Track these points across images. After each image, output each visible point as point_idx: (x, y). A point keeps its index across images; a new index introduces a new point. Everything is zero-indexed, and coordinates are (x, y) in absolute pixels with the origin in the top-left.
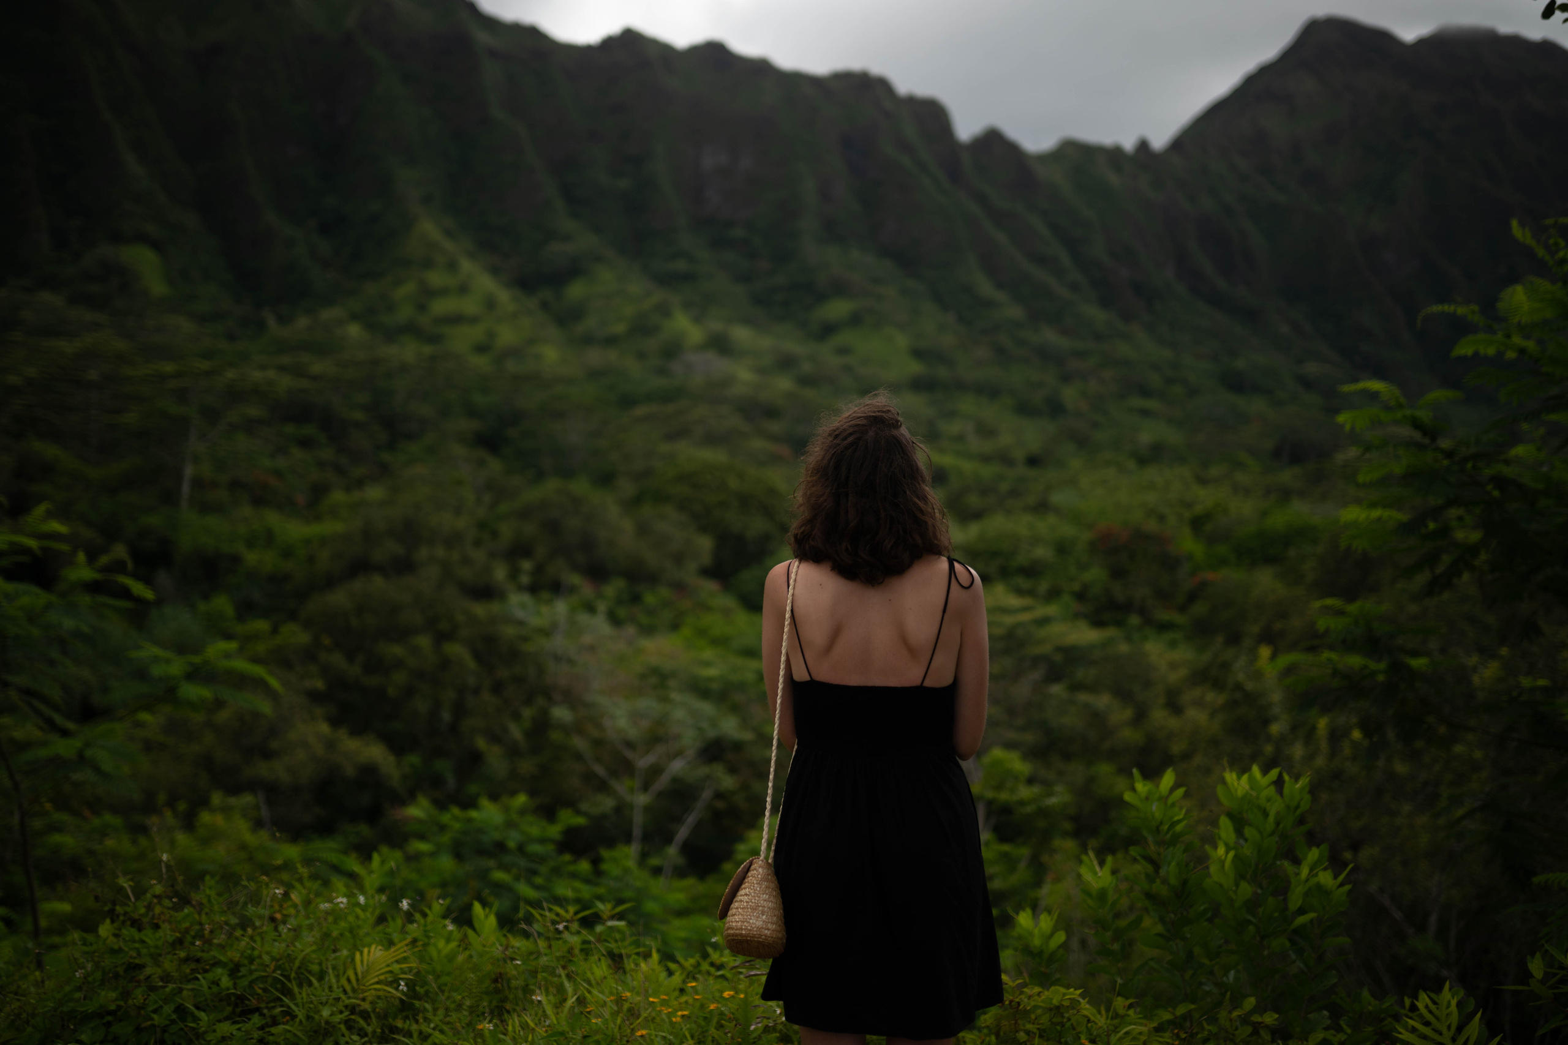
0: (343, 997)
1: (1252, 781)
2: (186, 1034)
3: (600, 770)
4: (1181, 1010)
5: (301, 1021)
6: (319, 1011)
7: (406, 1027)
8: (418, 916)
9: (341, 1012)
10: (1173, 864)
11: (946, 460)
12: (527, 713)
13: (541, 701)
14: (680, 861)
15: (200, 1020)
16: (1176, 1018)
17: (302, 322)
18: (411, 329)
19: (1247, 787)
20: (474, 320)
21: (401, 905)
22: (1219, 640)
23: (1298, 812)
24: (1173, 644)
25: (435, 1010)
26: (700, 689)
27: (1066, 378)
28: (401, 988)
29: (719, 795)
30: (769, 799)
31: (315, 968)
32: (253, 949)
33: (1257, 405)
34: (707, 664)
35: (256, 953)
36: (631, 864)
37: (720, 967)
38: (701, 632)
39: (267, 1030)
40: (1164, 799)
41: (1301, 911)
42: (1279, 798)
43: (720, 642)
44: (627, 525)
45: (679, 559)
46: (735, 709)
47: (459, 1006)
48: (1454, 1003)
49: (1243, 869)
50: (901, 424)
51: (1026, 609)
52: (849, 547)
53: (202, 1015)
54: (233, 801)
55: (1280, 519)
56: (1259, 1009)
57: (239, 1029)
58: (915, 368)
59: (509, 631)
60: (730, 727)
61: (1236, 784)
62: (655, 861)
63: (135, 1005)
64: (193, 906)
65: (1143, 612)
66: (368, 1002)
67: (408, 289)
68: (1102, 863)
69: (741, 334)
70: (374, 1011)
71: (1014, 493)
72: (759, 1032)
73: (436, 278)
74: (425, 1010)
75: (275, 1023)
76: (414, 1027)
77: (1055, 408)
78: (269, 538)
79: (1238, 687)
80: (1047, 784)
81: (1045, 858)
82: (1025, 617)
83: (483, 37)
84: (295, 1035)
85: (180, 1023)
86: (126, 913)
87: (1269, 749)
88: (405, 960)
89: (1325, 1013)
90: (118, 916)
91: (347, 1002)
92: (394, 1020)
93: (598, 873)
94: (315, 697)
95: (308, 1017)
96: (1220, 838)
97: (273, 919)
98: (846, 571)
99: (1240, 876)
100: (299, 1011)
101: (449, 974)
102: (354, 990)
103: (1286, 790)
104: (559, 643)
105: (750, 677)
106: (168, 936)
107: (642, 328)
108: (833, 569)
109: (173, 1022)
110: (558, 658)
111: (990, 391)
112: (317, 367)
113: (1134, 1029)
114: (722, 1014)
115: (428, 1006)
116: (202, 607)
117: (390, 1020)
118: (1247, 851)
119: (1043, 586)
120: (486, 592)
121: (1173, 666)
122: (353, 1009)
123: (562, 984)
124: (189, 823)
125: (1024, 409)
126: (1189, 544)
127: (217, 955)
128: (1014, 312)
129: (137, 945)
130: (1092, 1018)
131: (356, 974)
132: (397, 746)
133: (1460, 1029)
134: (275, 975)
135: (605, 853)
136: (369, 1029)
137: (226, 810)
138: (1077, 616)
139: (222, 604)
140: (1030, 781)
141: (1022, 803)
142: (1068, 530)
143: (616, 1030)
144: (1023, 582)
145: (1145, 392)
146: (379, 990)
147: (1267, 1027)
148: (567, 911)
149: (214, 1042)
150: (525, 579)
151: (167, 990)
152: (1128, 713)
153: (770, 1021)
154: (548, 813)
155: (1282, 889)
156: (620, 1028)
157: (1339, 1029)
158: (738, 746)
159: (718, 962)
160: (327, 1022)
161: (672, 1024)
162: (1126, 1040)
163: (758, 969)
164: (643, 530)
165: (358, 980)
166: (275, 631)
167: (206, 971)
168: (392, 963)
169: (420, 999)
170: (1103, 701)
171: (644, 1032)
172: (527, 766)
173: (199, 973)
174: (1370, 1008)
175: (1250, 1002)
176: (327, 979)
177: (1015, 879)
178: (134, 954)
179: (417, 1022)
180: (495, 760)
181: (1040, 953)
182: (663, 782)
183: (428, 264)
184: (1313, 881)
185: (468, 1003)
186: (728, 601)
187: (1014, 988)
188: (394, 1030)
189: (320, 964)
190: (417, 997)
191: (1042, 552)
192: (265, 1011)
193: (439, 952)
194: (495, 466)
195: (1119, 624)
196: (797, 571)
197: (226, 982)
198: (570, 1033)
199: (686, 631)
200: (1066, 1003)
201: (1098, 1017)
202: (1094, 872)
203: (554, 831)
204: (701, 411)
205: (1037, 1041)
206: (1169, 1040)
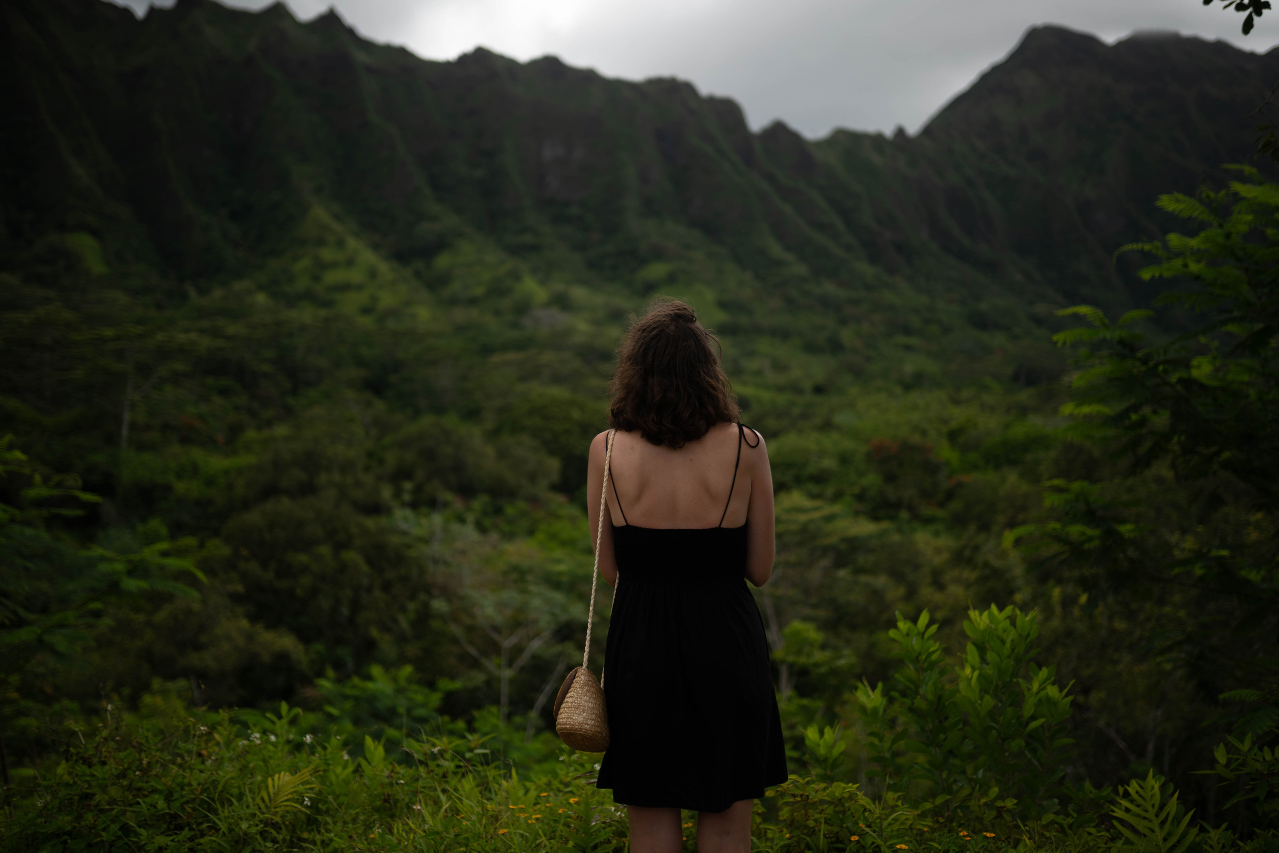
0: (258, 813)
1: (991, 617)
2: (130, 847)
3: (473, 651)
4: (939, 800)
5: (224, 833)
6: (238, 825)
7: (311, 837)
8: (319, 749)
9: (257, 825)
10: (931, 683)
11: (748, 391)
12: (412, 606)
13: (422, 596)
14: (540, 722)
15: (141, 835)
16: (936, 807)
17: (218, 293)
18: (308, 296)
19: (988, 621)
20: (359, 288)
21: (305, 739)
22: (972, 527)
23: (1029, 639)
24: (937, 534)
25: (335, 823)
26: (553, 582)
27: (844, 322)
28: (305, 803)
31: (235, 791)
32: (184, 777)
33: (998, 340)
34: (558, 561)
35: (186, 781)
36: (499, 722)
38: (553, 537)
39: (196, 841)
40: (921, 634)
41: (1033, 718)
42: (1013, 629)
43: (568, 544)
44: (490, 451)
45: (533, 477)
46: (581, 596)
47: (354, 820)
48: (1157, 786)
49: (984, 681)
50: (696, 320)
51: (816, 509)
52: (655, 418)
53: (142, 831)
54: (170, 685)
55: (1020, 430)
56: (1001, 797)
57: (173, 840)
58: (721, 316)
59: (395, 540)
60: (578, 612)
61: (978, 619)
62: (518, 719)
63: (87, 825)
64: (133, 747)
65: (911, 508)
66: (279, 816)
67: (304, 264)
68: (874, 688)
69: (579, 293)
70: (284, 823)
71: (805, 416)
72: (598, 827)
73: (327, 254)
74: (326, 823)
75: (202, 835)
76: (318, 838)
77: (836, 347)
78: (194, 470)
79: (986, 564)
80: (836, 649)
81: (837, 709)
82: (816, 515)
83: (361, 57)
84: (219, 844)
85: (125, 839)
86: (78, 754)
88: (307, 783)
89: (1056, 800)
90: (72, 756)
91: (261, 816)
92: (301, 833)
93: (471, 730)
94: (236, 598)
95: (231, 830)
96: (967, 661)
97: (200, 755)
98: (654, 437)
99: (984, 691)
100: (223, 825)
101: (346, 795)
102: (267, 807)
103: (1019, 622)
104: (436, 548)
106: (114, 770)
107: (497, 290)
108: (642, 436)
109: (119, 838)
110: (435, 561)
111: (783, 334)
112: (232, 329)
113: (900, 816)
114: (567, 816)
115: (329, 820)
116: (140, 528)
117: (298, 832)
118: (989, 670)
119: (830, 490)
120: (375, 509)
121: (938, 551)
122: (266, 823)
123: (438, 797)
124: (133, 704)
125: (811, 348)
126: (946, 453)
127: (154, 784)
128: (800, 269)
129: (88, 778)
130: (868, 807)
131: (269, 796)
132: (305, 637)
133: (1162, 806)
134: (202, 797)
135: (476, 713)
136: (280, 837)
137: (164, 693)
138: (857, 513)
139: (156, 524)
140: (823, 647)
141: (817, 665)
142: (848, 444)
143: (482, 829)
144: (814, 488)
145: (907, 331)
146: (287, 806)
147: (1009, 811)
149: (152, 851)
150: (407, 497)
151: (114, 812)
152: (901, 591)
153: (607, 818)
154: (431, 685)
155: (1017, 700)
156: (485, 827)
157: (1068, 815)
160: (246, 834)
161: (528, 825)
162: (895, 825)
164: (502, 454)
165: (270, 800)
166: (202, 545)
167: (145, 796)
168: (298, 785)
169: (321, 814)
170: (881, 581)
171: (506, 831)
172: (412, 650)
173: (140, 798)
174: (1092, 796)
175: (995, 791)
176: (245, 799)
178: (86, 786)
179: (319, 832)
180: (386, 645)
181: (825, 760)
182: (523, 659)
183: (321, 242)
184: (1043, 694)
185: (362, 818)
186: (573, 510)
187: (803, 784)
188: (301, 839)
189: (239, 787)
190: (319, 812)
191: (828, 463)
192: (194, 826)
193: (337, 776)
194: (380, 406)
195: (892, 518)
196: (613, 438)
197: (161, 804)
198: (444, 833)
199: (540, 536)
200: (847, 795)
201: (873, 806)
202: (869, 696)
203: (435, 699)
204: (547, 357)
205: (823, 826)
206: (930, 824)
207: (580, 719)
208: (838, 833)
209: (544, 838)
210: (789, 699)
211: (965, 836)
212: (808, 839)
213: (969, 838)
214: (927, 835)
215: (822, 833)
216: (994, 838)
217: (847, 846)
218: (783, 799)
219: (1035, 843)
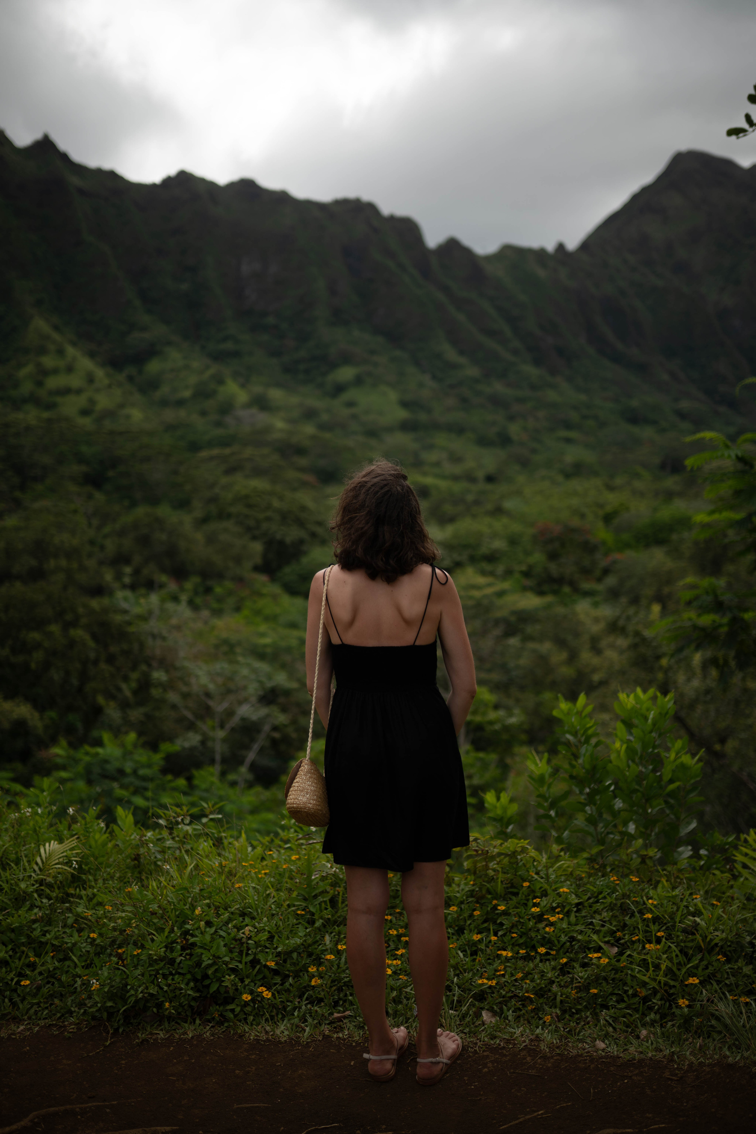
0: (33, 875)
1: (637, 697)
3: (189, 715)
4: (595, 850)
6: (18, 885)
7: (78, 892)
8: (80, 818)
9: (33, 885)
10: (587, 755)
11: (429, 481)
12: (135, 676)
13: (144, 667)
14: (250, 777)
16: (592, 856)
18: (34, 400)
19: (634, 702)
20: (79, 392)
21: (68, 811)
22: (624, 600)
23: (667, 716)
24: (596, 605)
25: (96, 880)
26: (260, 654)
27: (511, 418)
28: (73, 866)
29: (275, 728)
30: (311, 731)
31: (13, 856)
33: (647, 432)
34: (263, 635)
36: (215, 779)
37: (287, 841)
38: (258, 612)
40: (579, 713)
41: (671, 781)
42: (654, 708)
43: (271, 619)
44: (199, 536)
45: (238, 560)
46: (283, 666)
47: (112, 878)
49: (631, 752)
51: (489, 585)
55: (666, 513)
56: (646, 846)
58: (402, 414)
59: (118, 618)
60: (281, 679)
61: (626, 700)
62: (231, 777)
65: (572, 583)
66: (51, 876)
67: (27, 370)
68: (541, 758)
69: (276, 394)
70: (56, 882)
71: (477, 502)
72: (318, 880)
73: (48, 361)
74: (90, 881)
76: (83, 892)
77: (505, 440)
79: (638, 633)
80: (508, 709)
81: (508, 761)
82: (489, 591)
83: (75, 180)
87: (660, 676)
88: (74, 849)
89: (689, 847)
91: (36, 877)
92: (69, 889)
93: (191, 787)
95: (12, 890)
96: (617, 736)
99: (631, 760)
101: (103, 856)
102: (40, 869)
103: (659, 703)
104: (154, 625)
105: (294, 643)
107: (203, 393)
110: (154, 636)
111: (458, 429)
113: (563, 864)
114: (291, 871)
115: (91, 878)
117: (67, 889)
118: (635, 743)
119: (500, 569)
120: (99, 590)
121: (597, 620)
122: (41, 882)
123: (183, 857)
125: (483, 442)
126: (602, 533)
128: (472, 371)
130: (536, 858)
131: (42, 860)
132: (39, 706)
135: (195, 773)
136: (54, 895)
138: (525, 589)
140: (497, 707)
141: (491, 723)
142: (516, 527)
143: (221, 884)
144: (485, 566)
145: (568, 425)
146: (59, 868)
147: (651, 858)
148: (182, 810)
150: (127, 580)
152: (564, 655)
153: (325, 872)
154: (153, 746)
155: (658, 762)
156: (224, 883)
157: (699, 859)
158: (287, 693)
159: (285, 838)
160: (24, 892)
161: (259, 880)
162: (559, 872)
163: (315, 839)
164: (211, 540)
165: (43, 864)
168: (66, 851)
169: (85, 874)
170: (547, 647)
171: (241, 885)
172: (136, 714)
174: (720, 842)
175: (640, 842)
176: (21, 863)
177: (488, 776)
179: (85, 889)
180: (112, 712)
181: (502, 818)
182: (235, 721)
183: (42, 351)
184: (679, 761)
185: (117, 875)
186: (276, 589)
187: (484, 841)
188: (68, 895)
189: (16, 853)
190: (83, 871)
191: (499, 544)
193: (96, 841)
194: (99, 497)
195: (555, 592)
196: (329, 574)
198: (191, 887)
199: (246, 612)
200: (519, 849)
201: (540, 857)
202: (537, 765)
203: (158, 758)
204: (248, 452)
205: (500, 875)
206: (587, 870)
207: (305, 800)
208: (512, 880)
209: (272, 890)
210: (467, 752)
211: (614, 881)
212: (488, 886)
213: (618, 882)
214: (585, 880)
215: (499, 880)
216: (638, 881)
217: (520, 890)
218: (467, 852)
219: (671, 884)
